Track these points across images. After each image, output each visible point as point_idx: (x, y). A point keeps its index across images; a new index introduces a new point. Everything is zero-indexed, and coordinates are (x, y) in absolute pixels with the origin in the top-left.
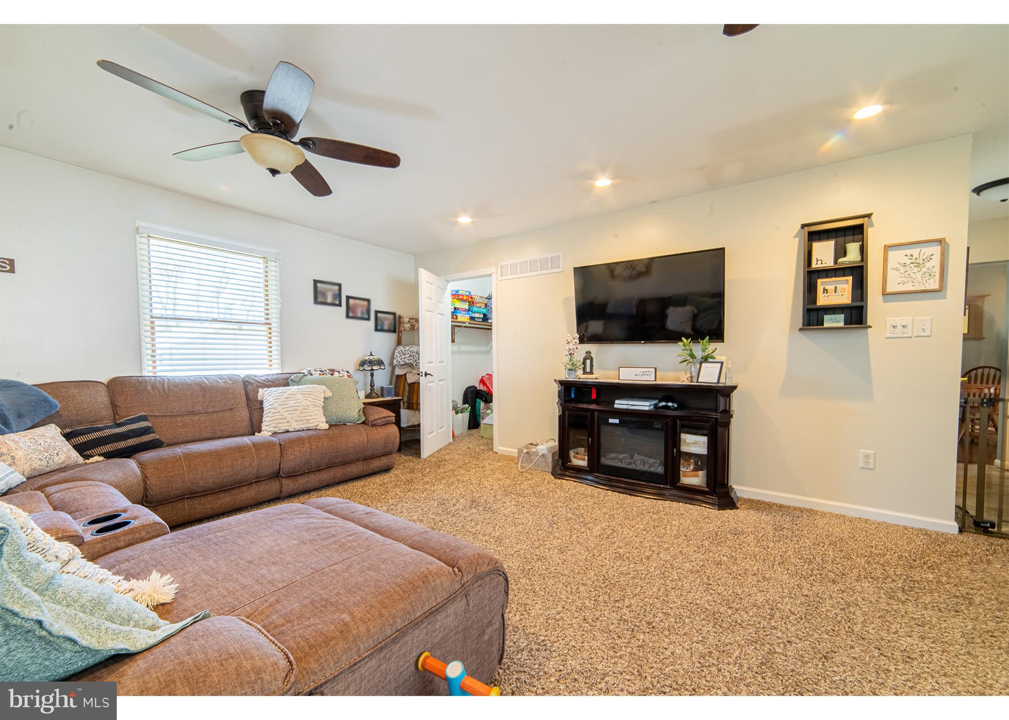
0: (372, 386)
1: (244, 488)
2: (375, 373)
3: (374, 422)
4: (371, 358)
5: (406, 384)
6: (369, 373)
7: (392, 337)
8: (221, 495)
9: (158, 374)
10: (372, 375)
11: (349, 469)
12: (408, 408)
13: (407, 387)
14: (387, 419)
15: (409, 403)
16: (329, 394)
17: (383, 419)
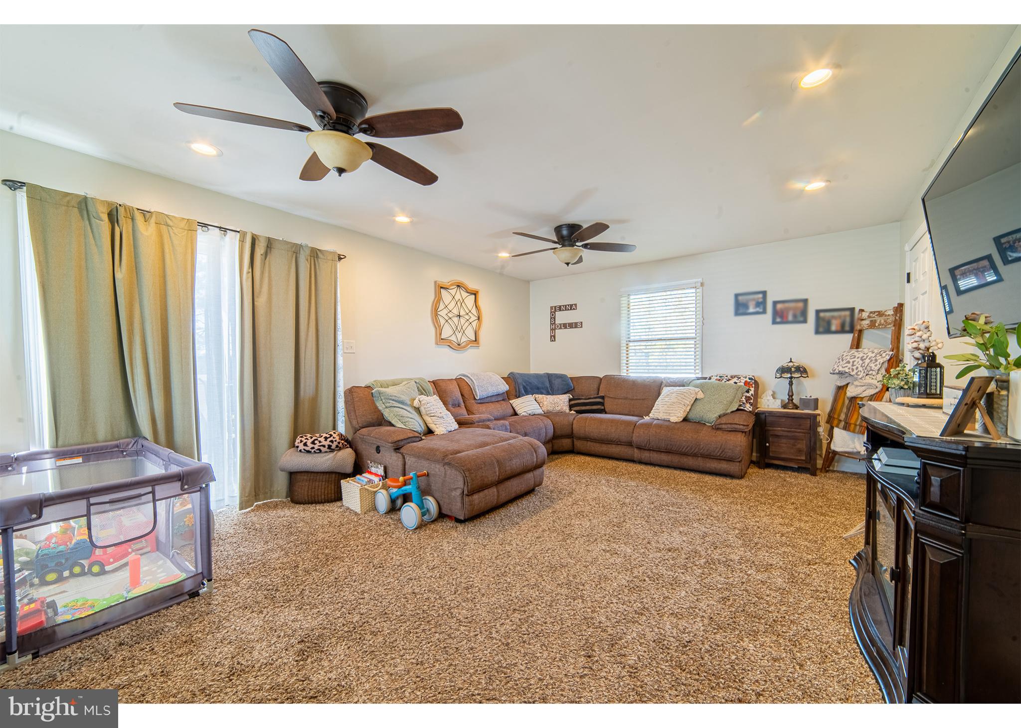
0: (791, 396)
1: (614, 446)
2: (794, 381)
3: (720, 426)
4: (791, 364)
5: (846, 399)
6: (788, 381)
7: (848, 338)
8: (603, 445)
9: (630, 374)
10: (791, 384)
11: (685, 460)
12: (845, 428)
13: (847, 402)
14: (734, 426)
15: (846, 423)
16: (700, 395)
17: (729, 426)
